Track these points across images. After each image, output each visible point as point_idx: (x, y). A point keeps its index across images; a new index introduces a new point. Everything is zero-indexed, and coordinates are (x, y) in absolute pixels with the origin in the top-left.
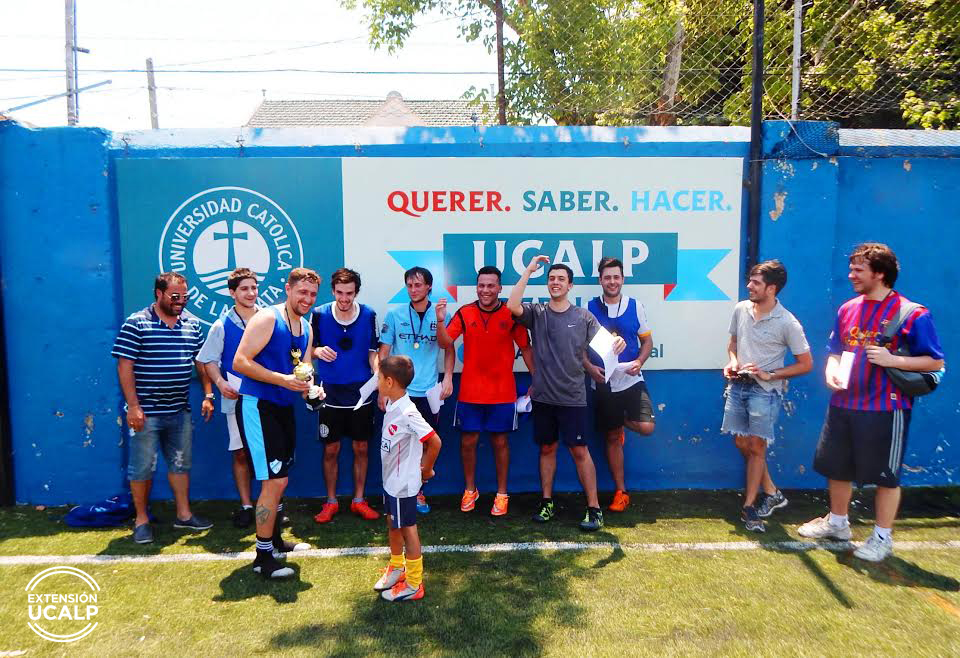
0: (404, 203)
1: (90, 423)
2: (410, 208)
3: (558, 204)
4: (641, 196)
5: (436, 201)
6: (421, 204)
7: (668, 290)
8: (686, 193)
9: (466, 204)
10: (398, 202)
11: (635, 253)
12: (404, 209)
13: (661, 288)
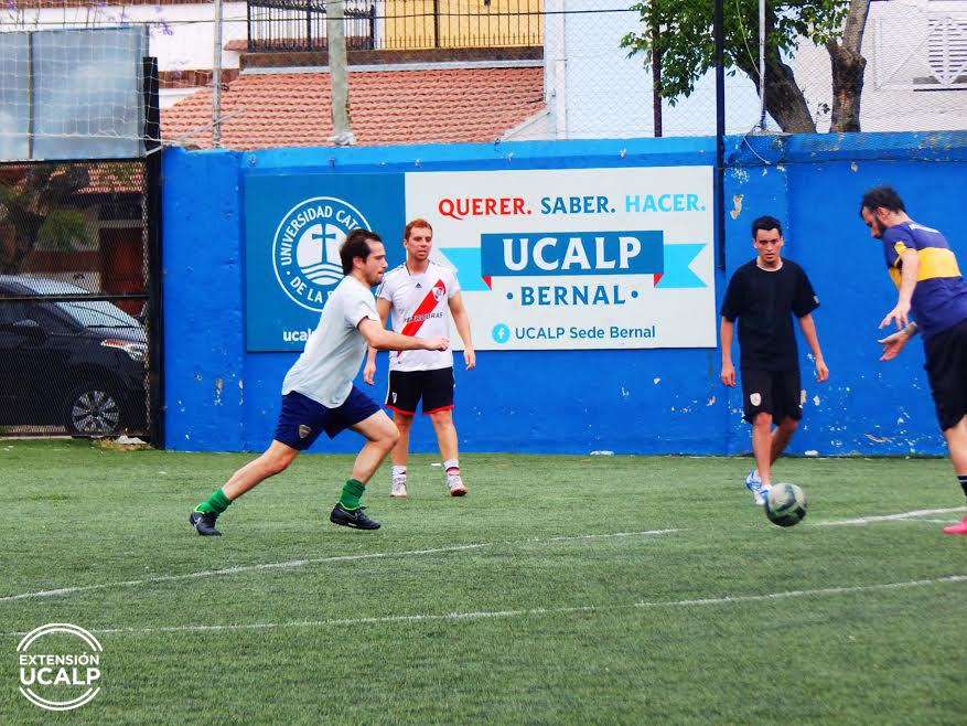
0: (450, 209)
1: (220, 386)
2: (455, 213)
3: (568, 208)
4: (632, 200)
5: (475, 207)
6: (463, 209)
7: (657, 279)
8: (669, 196)
9: (498, 208)
10: (447, 207)
11: (630, 247)
12: (451, 214)
13: (651, 277)
